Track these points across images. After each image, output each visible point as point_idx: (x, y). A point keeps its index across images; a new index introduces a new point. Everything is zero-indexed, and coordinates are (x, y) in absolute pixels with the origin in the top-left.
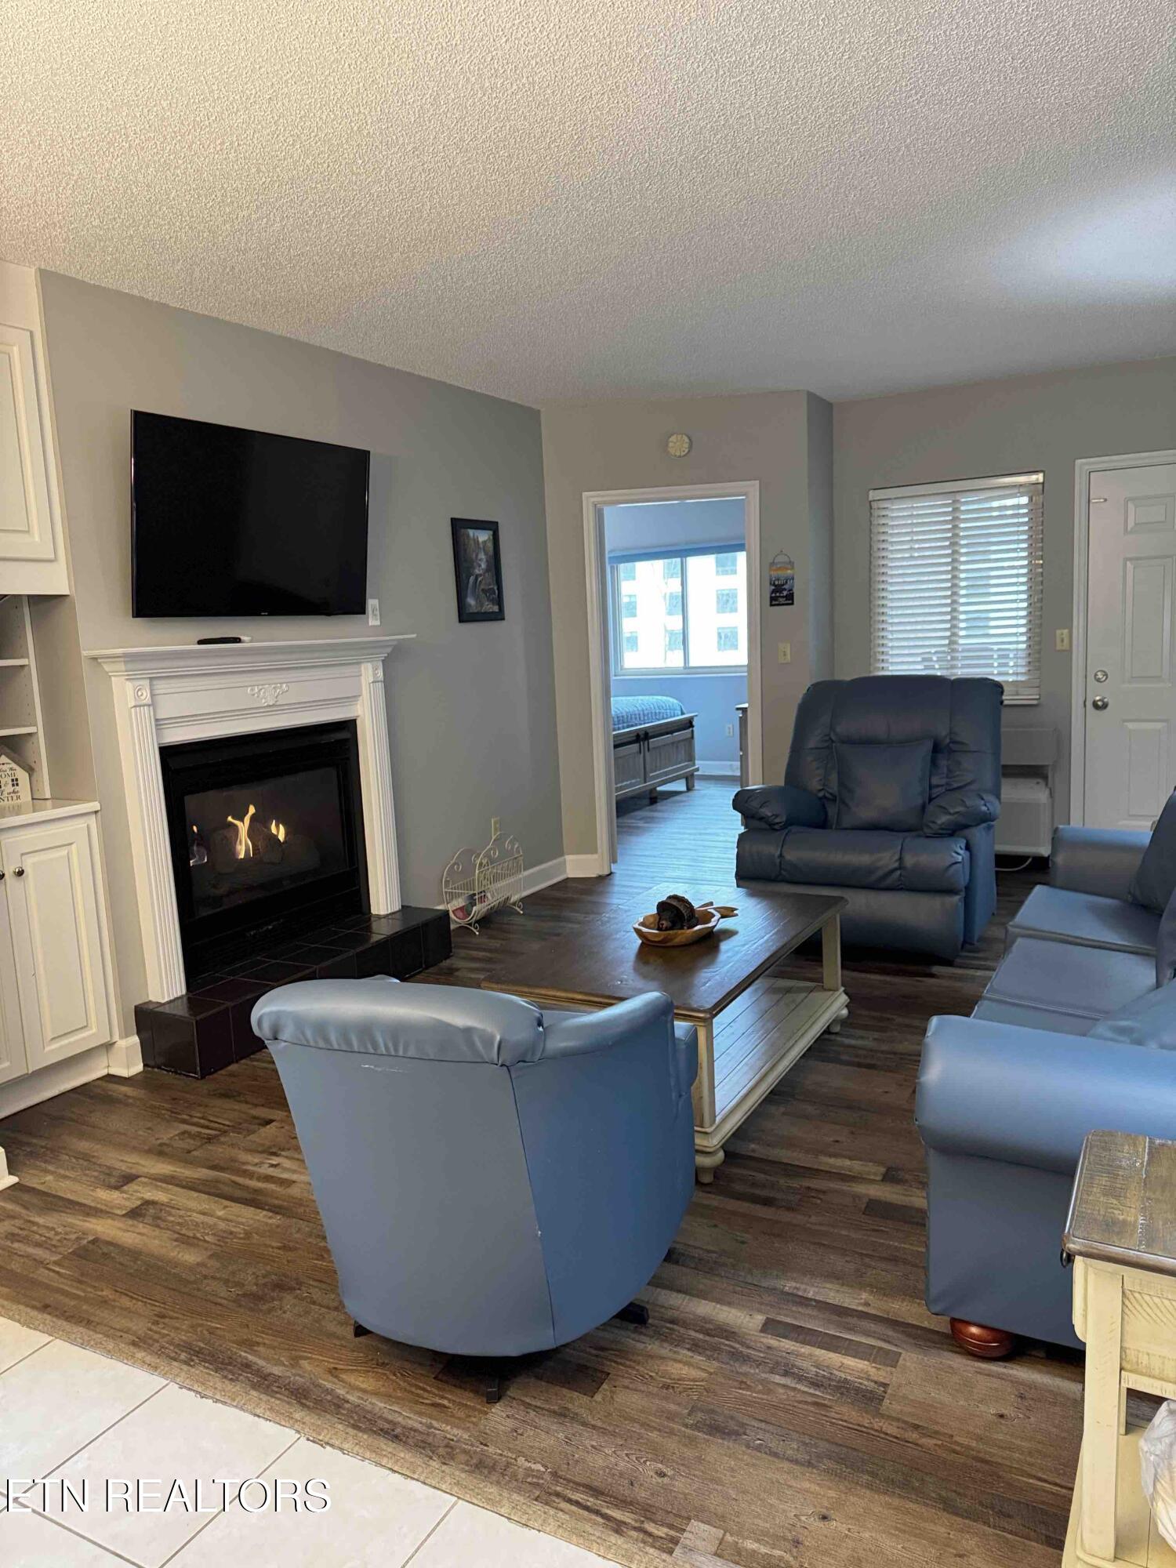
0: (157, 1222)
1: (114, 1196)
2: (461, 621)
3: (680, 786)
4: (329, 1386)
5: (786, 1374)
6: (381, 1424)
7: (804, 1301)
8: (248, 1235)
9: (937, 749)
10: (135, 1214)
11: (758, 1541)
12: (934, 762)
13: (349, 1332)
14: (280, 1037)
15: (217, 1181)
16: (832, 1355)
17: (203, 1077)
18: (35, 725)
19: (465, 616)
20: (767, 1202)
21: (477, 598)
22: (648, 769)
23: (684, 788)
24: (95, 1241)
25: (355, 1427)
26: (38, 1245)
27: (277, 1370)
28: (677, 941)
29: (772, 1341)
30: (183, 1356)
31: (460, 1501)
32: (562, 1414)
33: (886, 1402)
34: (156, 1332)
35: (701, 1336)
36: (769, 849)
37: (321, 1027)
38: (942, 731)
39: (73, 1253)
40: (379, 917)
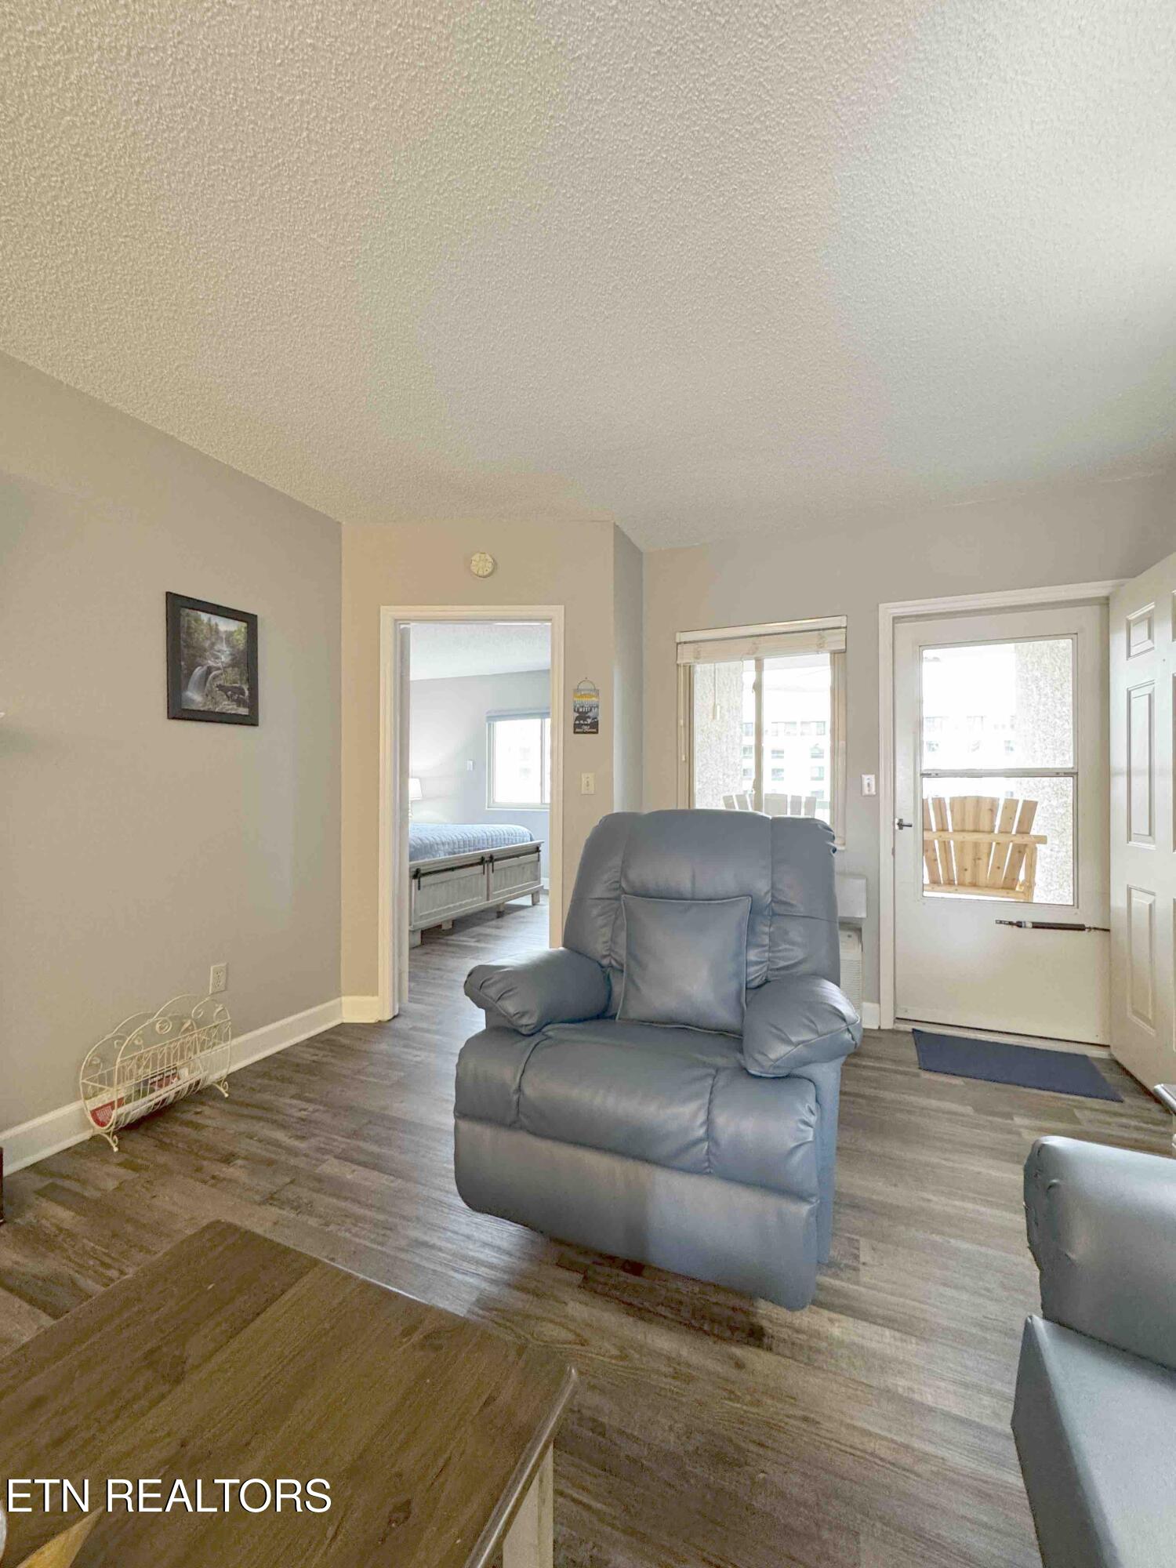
2: (172, 717)
3: (526, 901)
9: (755, 910)
19: (178, 711)
21: (207, 694)
22: (491, 889)
23: (529, 903)
36: (505, 1072)
38: (762, 886)
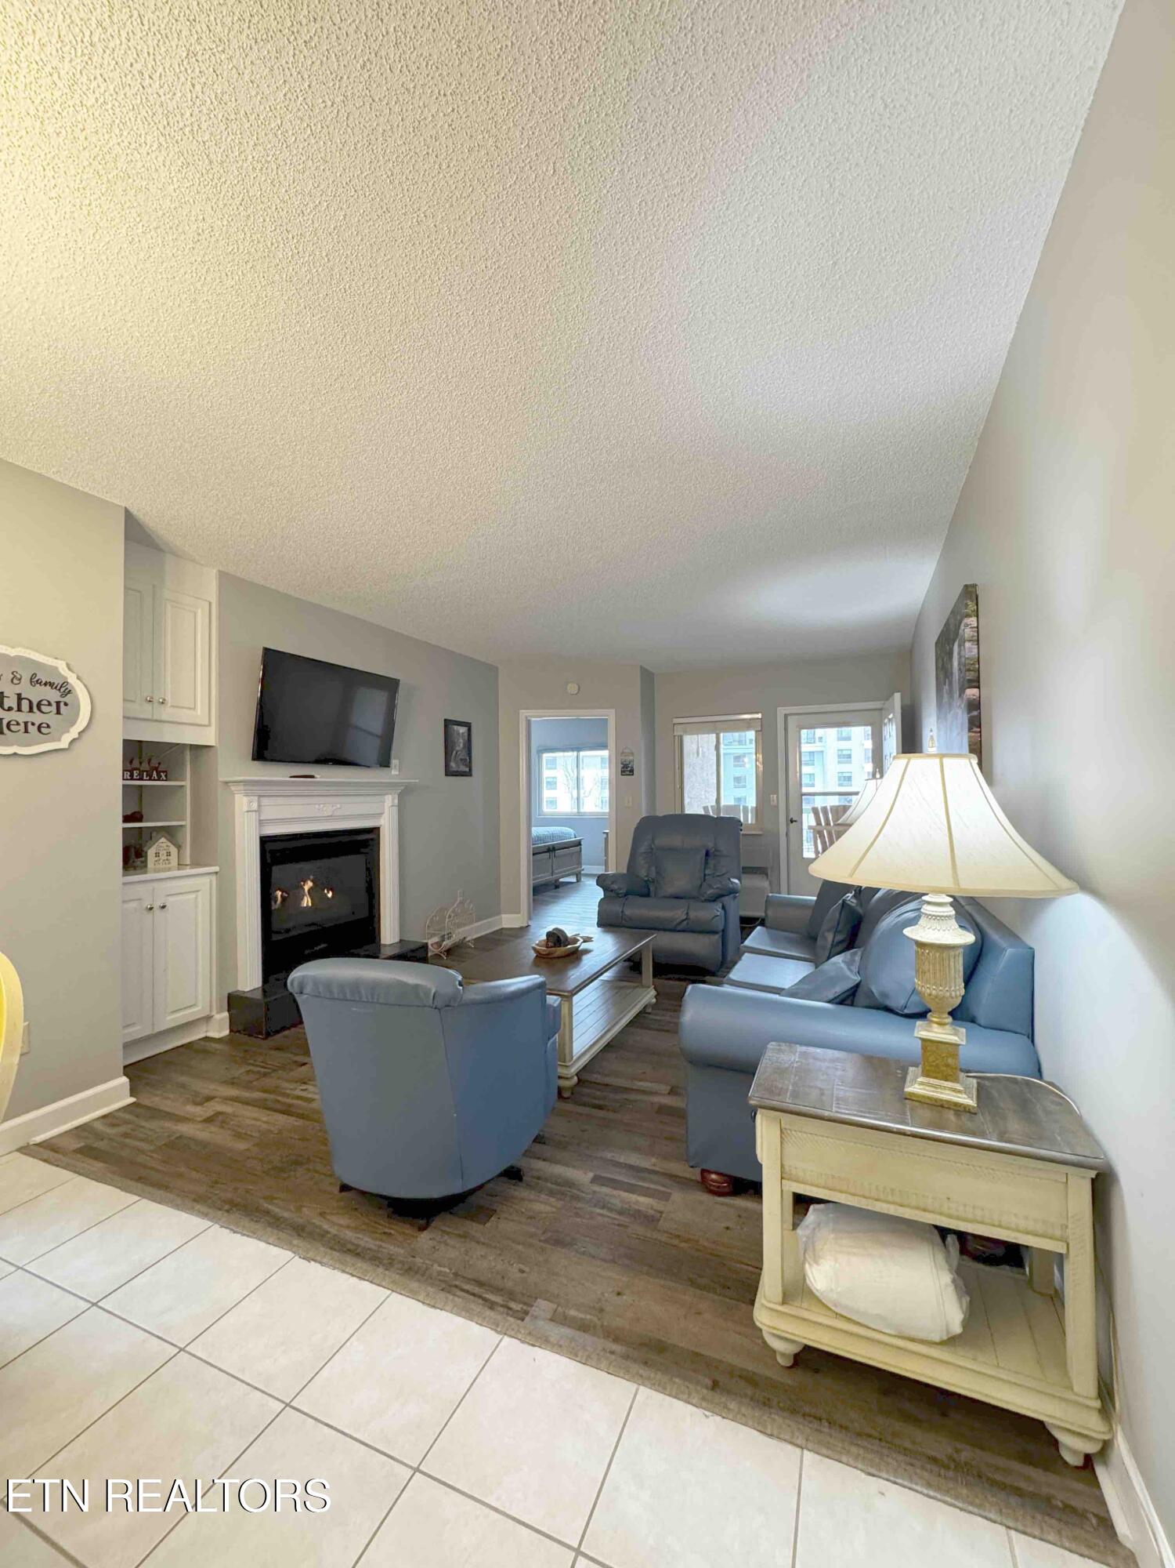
0: (223, 1125)
1: (198, 1110)
2: (446, 775)
3: (573, 879)
4: (318, 1223)
5: (603, 1208)
6: (349, 1246)
7: (618, 1164)
8: (280, 1132)
9: (707, 854)
10: (209, 1120)
11: (578, 1310)
12: (706, 863)
13: (336, 1190)
14: (305, 991)
15: (266, 1100)
16: (631, 1195)
17: (266, 1038)
18: (185, 820)
19: (449, 773)
20: (600, 1107)
21: (457, 763)
22: (554, 868)
23: (575, 881)
24: (180, 1137)
25: (331, 1248)
26: (142, 1140)
27: (286, 1215)
28: (556, 955)
29: (596, 1188)
30: (227, 1207)
31: (394, 1294)
32: (464, 1236)
33: (661, 1221)
34: (211, 1193)
35: (554, 1186)
36: (616, 908)
37: (328, 984)
38: (710, 845)
39: (165, 1144)
40: (385, 945)
